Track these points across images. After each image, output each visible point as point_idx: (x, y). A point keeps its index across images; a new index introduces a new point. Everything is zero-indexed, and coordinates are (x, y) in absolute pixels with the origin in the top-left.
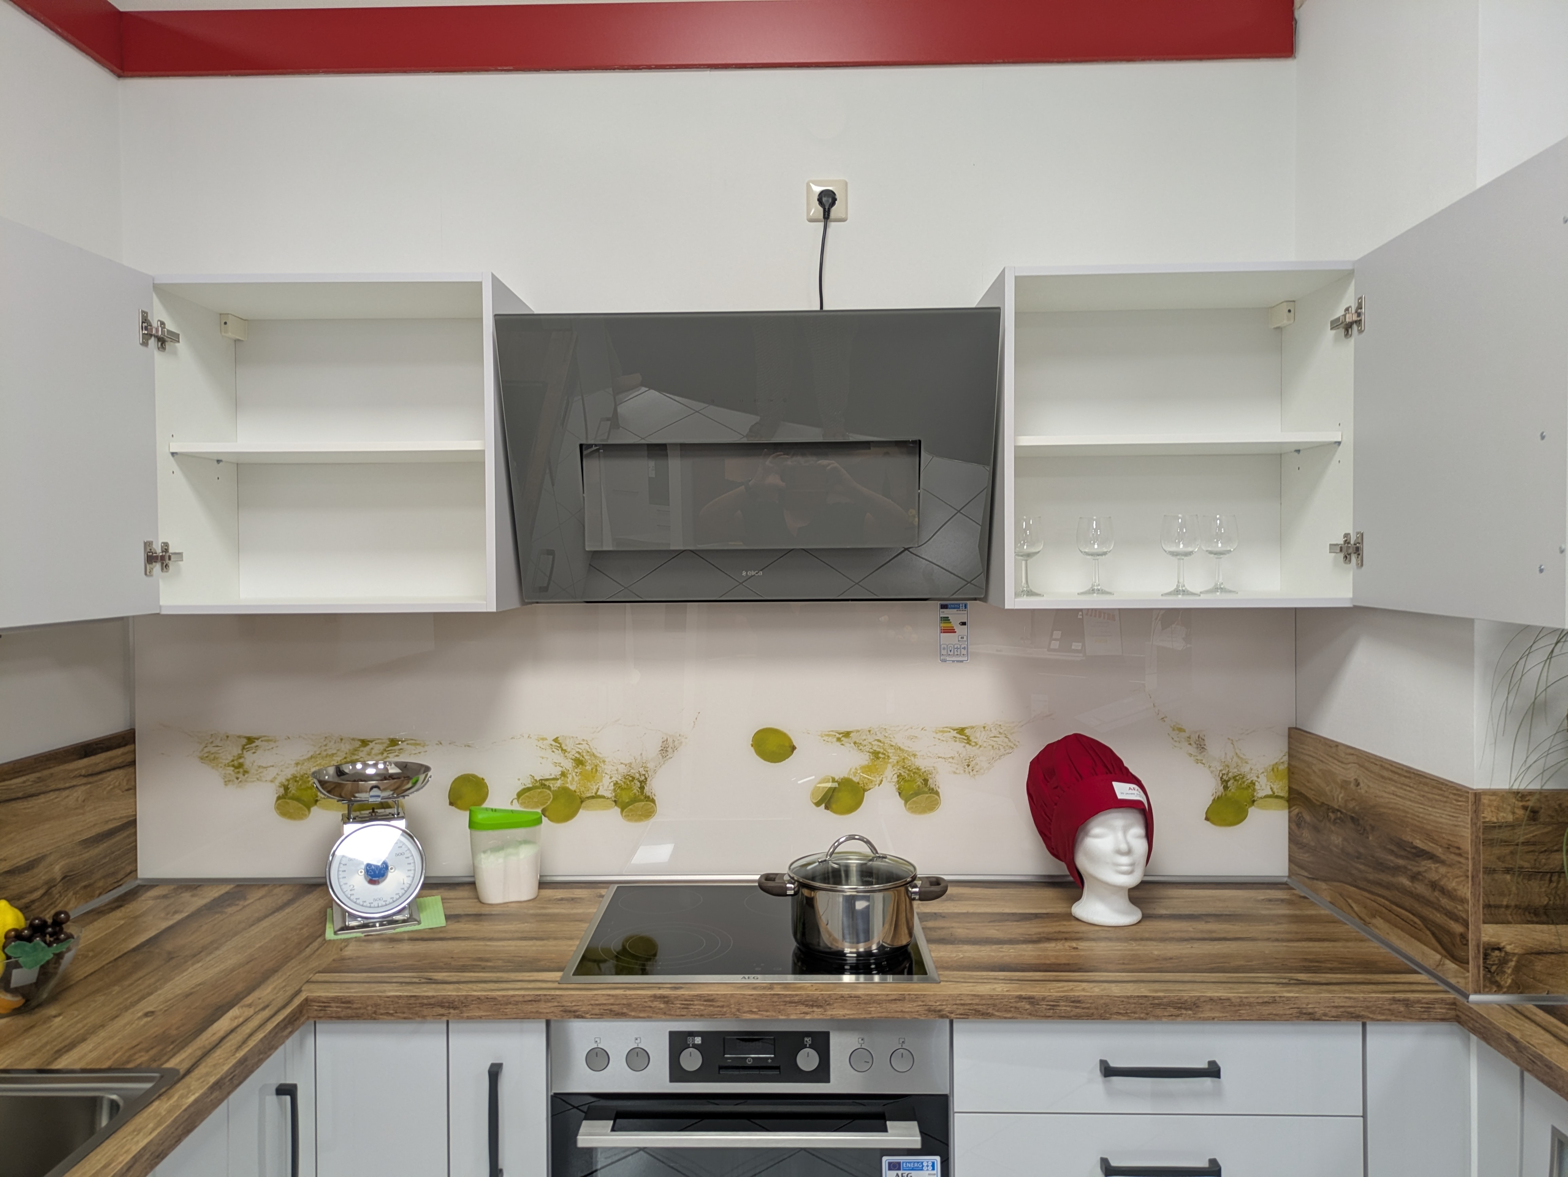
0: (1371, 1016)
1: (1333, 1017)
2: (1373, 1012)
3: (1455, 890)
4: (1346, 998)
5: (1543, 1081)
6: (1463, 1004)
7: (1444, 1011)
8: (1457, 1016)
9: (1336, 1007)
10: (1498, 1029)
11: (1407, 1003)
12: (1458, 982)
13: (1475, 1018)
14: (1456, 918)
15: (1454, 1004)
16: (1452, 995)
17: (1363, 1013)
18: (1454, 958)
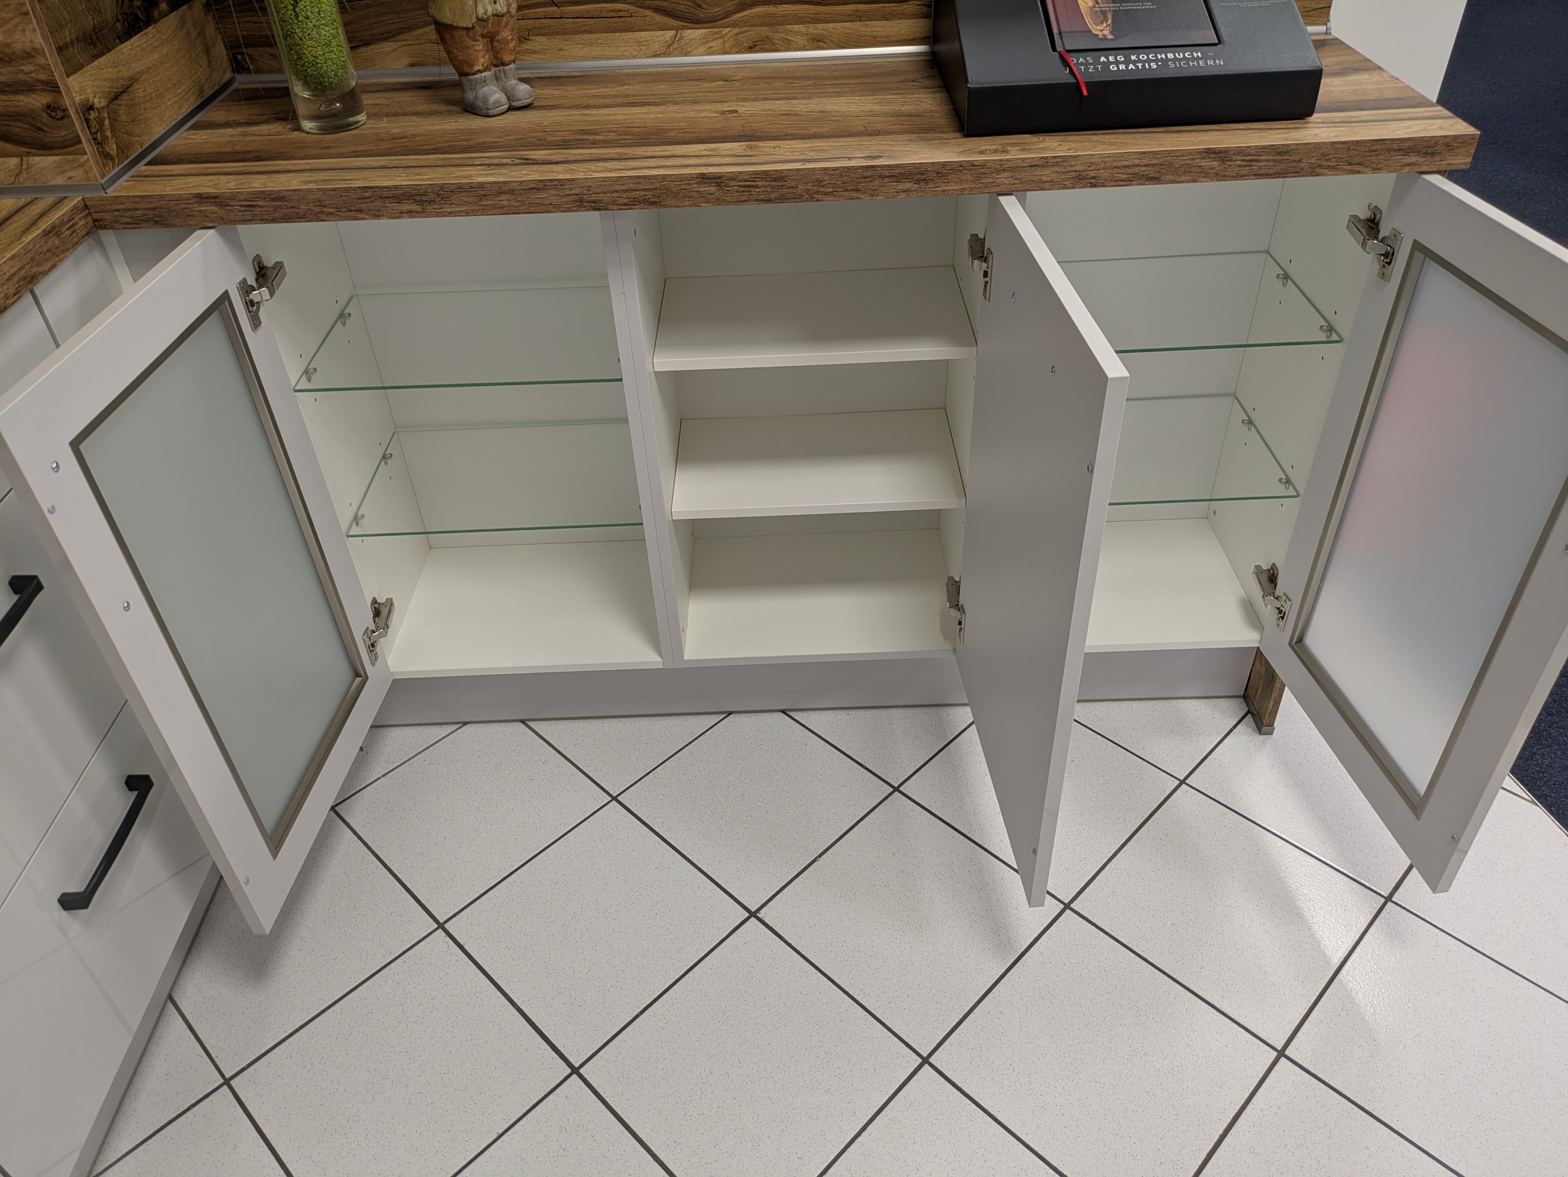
0: (40, 269)
1: (15, 295)
2: (39, 265)
3: (8, 45)
4: (11, 259)
5: (274, 221)
6: (102, 199)
7: (83, 222)
8: (95, 221)
9: (9, 279)
10: (179, 198)
11: (53, 231)
12: (70, 178)
13: (130, 206)
14: (28, 88)
15: (86, 207)
16: (76, 200)
17: (33, 271)
18: (45, 148)
